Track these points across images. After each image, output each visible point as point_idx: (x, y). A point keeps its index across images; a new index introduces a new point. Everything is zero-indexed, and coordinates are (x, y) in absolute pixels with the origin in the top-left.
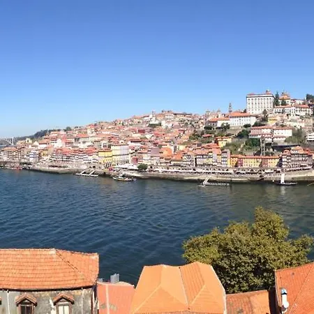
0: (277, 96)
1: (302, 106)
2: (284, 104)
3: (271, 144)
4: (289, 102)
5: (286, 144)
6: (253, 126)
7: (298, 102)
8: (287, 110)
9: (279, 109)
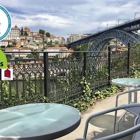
0: (22, 29)
1: (37, 36)
2: (26, 35)
3: (18, 58)
4: (29, 34)
5: (27, 58)
6: (7, 47)
7: (34, 34)
8: (28, 38)
9: (24, 38)
